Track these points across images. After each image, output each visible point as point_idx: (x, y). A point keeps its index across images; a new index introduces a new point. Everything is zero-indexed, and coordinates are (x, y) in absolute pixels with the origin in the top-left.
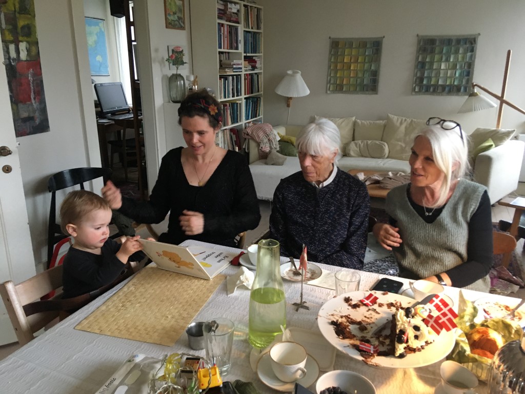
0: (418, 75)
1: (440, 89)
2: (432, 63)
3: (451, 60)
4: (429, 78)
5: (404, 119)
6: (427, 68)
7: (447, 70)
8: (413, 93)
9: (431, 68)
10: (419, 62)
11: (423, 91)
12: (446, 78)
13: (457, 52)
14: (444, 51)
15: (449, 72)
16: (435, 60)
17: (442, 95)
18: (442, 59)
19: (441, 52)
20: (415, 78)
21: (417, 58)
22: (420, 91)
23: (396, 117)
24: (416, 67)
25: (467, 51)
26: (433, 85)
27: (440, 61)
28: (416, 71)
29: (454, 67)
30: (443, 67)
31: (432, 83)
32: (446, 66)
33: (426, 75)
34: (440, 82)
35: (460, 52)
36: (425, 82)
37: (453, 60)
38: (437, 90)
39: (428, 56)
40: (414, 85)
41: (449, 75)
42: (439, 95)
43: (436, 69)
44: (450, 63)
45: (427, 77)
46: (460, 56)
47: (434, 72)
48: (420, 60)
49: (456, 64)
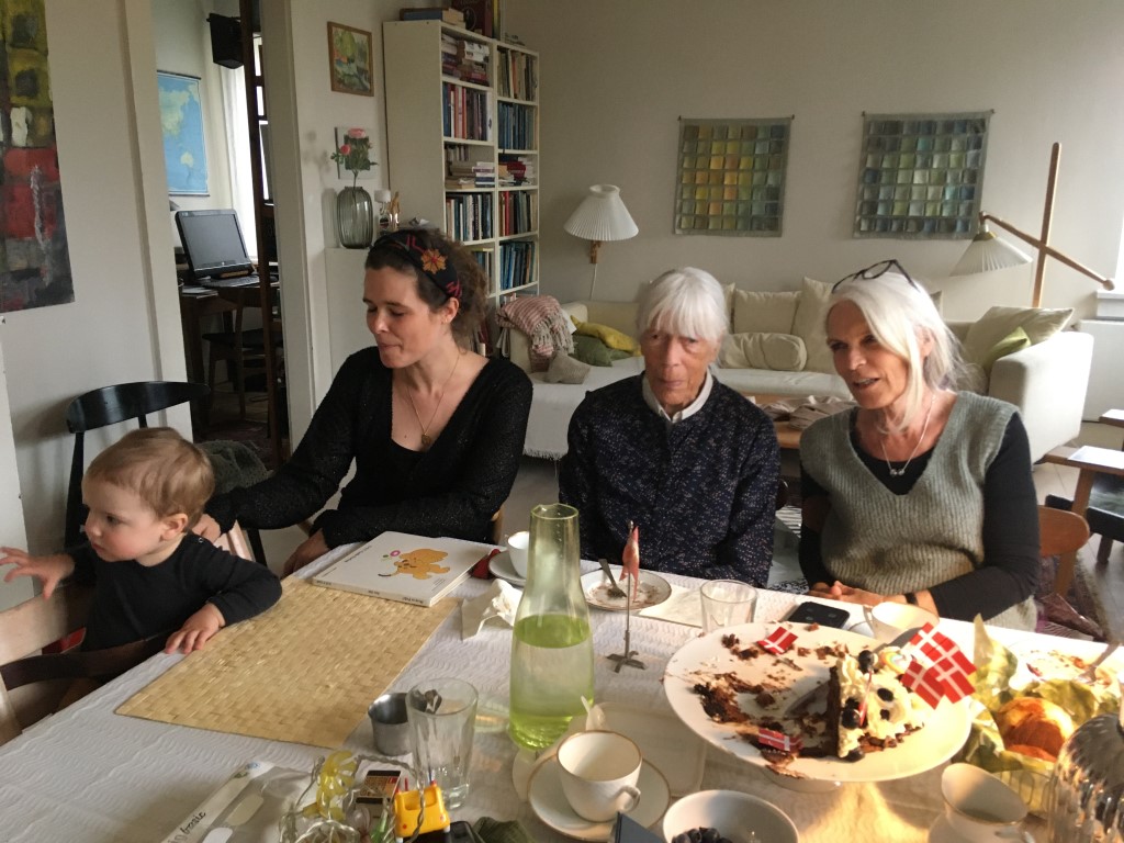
0: (867, 196)
1: (912, 226)
2: (893, 171)
3: (935, 166)
4: (890, 203)
6: (884, 179)
7: (925, 186)
8: (857, 235)
9: (892, 183)
10: (868, 169)
11: (878, 229)
12: (925, 203)
13: (946, 148)
14: (920, 147)
15: (931, 190)
16: (901, 166)
17: (916, 239)
18: (915, 162)
19: (913, 149)
20: (859, 203)
21: (864, 161)
22: (870, 230)
23: (820, 285)
24: (862, 180)
25: (968, 146)
26: (897, 218)
27: (911, 167)
28: (861, 188)
29: (942, 180)
30: (917, 179)
31: (896, 213)
32: (924, 176)
33: (881, 197)
34: (913, 212)
35: (954, 148)
36: (880, 211)
37: (939, 164)
38: (907, 228)
39: (886, 157)
40: (858, 218)
41: (930, 196)
42: (911, 239)
43: (901, 185)
44: (933, 172)
45: (883, 201)
46: (953, 157)
47: (899, 191)
48: (869, 165)
49: (946, 175)
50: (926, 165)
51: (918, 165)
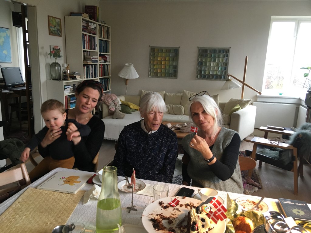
0: (199, 69)
1: (211, 77)
2: (206, 63)
3: (216, 61)
4: (205, 71)
5: (192, 93)
6: (203, 65)
7: (214, 66)
8: (197, 79)
9: (206, 65)
10: (199, 62)
11: (202, 78)
12: (214, 71)
13: (219, 57)
14: (212, 56)
15: (215, 68)
16: (208, 61)
17: (212, 80)
18: (211, 60)
19: (211, 57)
20: (197, 70)
21: (198, 60)
22: (200, 78)
23: (188, 92)
24: (198, 64)
25: (225, 57)
26: (207, 75)
27: (210, 61)
28: (198, 67)
29: (218, 65)
30: (212, 65)
31: (207, 73)
32: (214, 64)
33: (203, 69)
34: (211, 73)
35: (221, 57)
36: (203, 73)
37: (217, 61)
38: (209, 77)
39: (204, 59)
40: (197, 74)
42: (210, 80)
43: (208, 66)
44: (216, 63)
45: (203, 70)
46: (221, 59)
47: (207, 68)
48: (199, 61)
49: (219, 64)
50: (214, 61)
51: (212, 61)
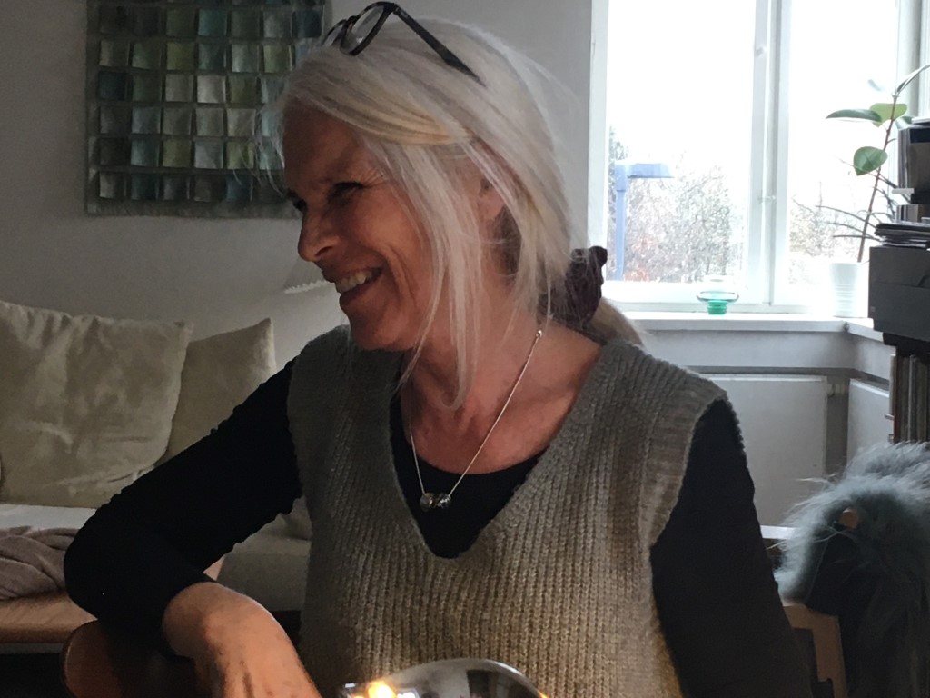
0: (105, 126)
1: (204, 193)
2: (156, 77)
3: (236, 67)
4: (154, 141)
6: (138, 94)
7: (220, 107)
8: (93, 208)
9: (156, 99)
10: (103, 72)
11: (135, 196)
12: (223, 144)
13: (254, 35)
14: (203, 31)
15: (233, 116)
16: (169, 67)
17: (214, 216)
18: (196, 56)
19: (189, 33)
20: (92, 140)
21: (93, 54)
22: (119, 202)
24: (93, 92)
25: (296, 33)
26: (171, 172)
27: (191, 69)
28: (93, 109)
29: (251, 99)
30: (204, 94)
31: (168, 162)
32: (217, 93)
33: (136, 129)
34: (202, 160)
35: (268, 34)
36: (137, 158)
37: (247, 62)
38: (193, 194)
39: (138, 47)
40: (93, 172)
41: (231, 132)
42: (202, 216)
43: (174, 104)
44: (233, 80)
45: (139, 137)
46: (268, 49)
47: (171, 118)
48: (105, 60)
49: (259, 88)
50: (220, 67)
51: (203, 66)
